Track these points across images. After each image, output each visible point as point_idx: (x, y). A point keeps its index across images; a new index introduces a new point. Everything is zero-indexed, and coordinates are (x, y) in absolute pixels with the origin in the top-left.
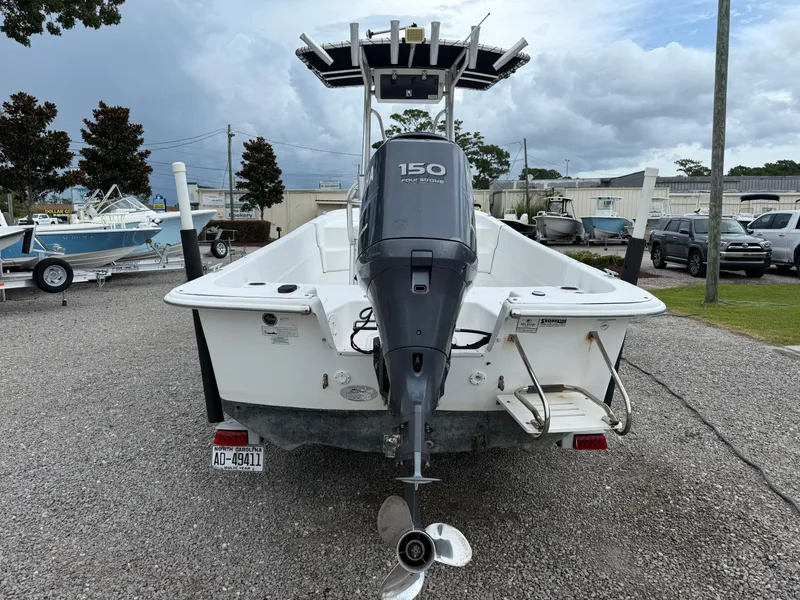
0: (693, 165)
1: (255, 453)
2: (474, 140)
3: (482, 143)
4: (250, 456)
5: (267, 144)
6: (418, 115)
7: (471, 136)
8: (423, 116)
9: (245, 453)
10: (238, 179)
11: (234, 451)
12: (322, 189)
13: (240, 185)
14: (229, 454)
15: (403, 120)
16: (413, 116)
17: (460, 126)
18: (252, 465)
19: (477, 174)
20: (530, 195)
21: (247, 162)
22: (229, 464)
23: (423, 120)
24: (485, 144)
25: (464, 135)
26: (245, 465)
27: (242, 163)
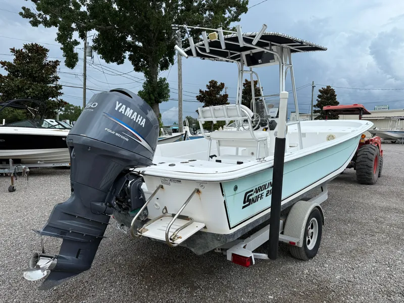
5: (332, 89)
10: (314, 109)
12: (376, 111)
13: (316, 112)
21: (319, 100)
27: (317, 100)
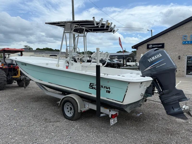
0: (28, 47)
22: (113, 123)
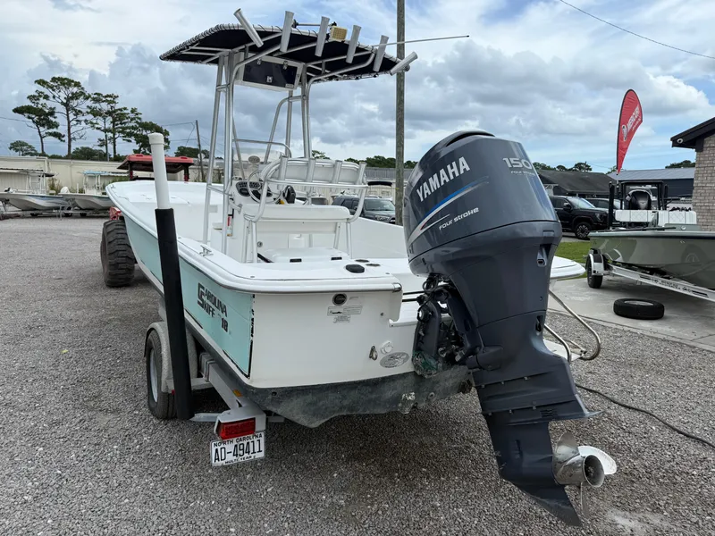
1: (255, 440)
2: (132, 116)
3: (140, 119)
4: (251, 444)
6: (70, 85)
7: (129, 111)
8: (75, 86)
9: (245, 443)
11: (235, 443)
14: (230, 447)
15: (52, 87)
16: (64, 84)
17: (116, 100)
18: (254, 452)
19: (138, 148)
20: (205, 172)
22: (230, 457)
23: (75, 90)
24: (144, 121)
25: (121, 110)
26: (246, 455)
